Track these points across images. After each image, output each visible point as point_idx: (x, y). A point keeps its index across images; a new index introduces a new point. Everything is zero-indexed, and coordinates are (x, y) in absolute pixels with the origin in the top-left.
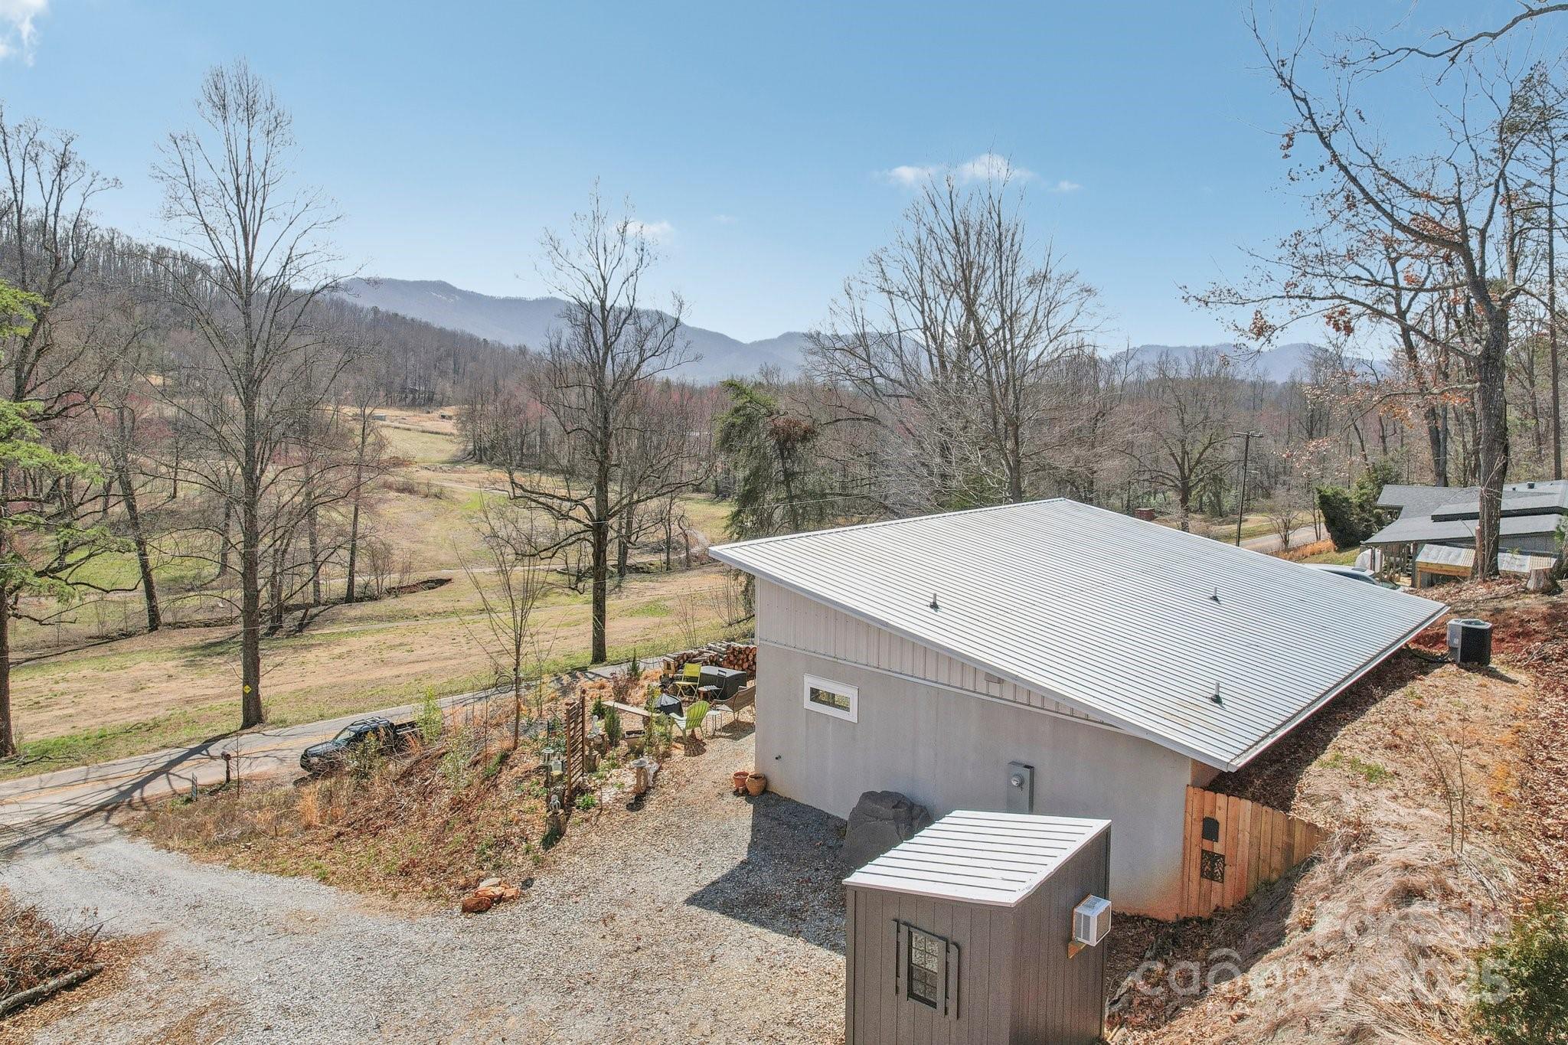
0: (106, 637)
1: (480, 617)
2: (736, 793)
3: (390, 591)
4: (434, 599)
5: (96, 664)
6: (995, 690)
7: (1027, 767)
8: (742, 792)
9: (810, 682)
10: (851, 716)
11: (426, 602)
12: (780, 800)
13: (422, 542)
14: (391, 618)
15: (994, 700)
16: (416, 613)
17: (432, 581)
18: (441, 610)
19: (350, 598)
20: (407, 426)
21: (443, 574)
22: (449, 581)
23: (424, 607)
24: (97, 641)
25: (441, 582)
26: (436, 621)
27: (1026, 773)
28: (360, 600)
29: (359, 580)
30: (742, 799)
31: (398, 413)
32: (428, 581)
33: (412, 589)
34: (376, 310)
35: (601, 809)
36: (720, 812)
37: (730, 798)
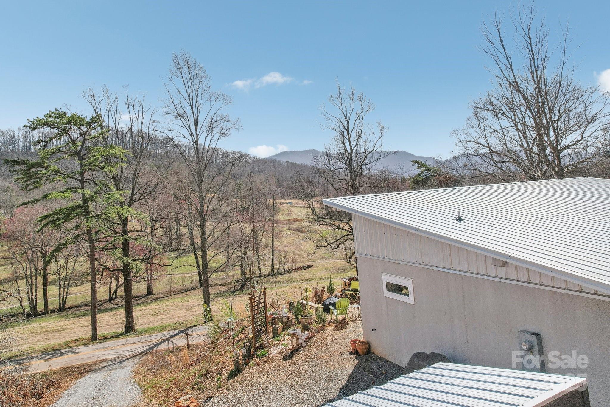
0: (186, 290)
1: (324, 281)
2: (351, 353)
3: (289, 271)
4: (305, 274)
5: (180, 300)
6: (502, 272)
7: (534, 334)
8: (355, 353)
9: (387, 278)
10: (410, 300)
11: (302, 275)
12: (377, 358)
13: (303, 251)
14: (288, 282)
15: (502, 280)
16: (297, 280)
17: (305, 266)
18: (307, 278)
19: (272, 274)
20: (300, 206)
21: (310, 264)
22: (312, 266)
23: (301, 277)
24: (183, 291)
25: (309, 267)
26: (305, 283)
27: (534, 339)
28: (277, 274)
29: (276, 267)
30: (353, 357)
31: (297, 201)
32: (304, 267)
33: (297, 270)
34: (287, 162)
35: (268, 358)
36: (336, 364)
37: (346, 355)
